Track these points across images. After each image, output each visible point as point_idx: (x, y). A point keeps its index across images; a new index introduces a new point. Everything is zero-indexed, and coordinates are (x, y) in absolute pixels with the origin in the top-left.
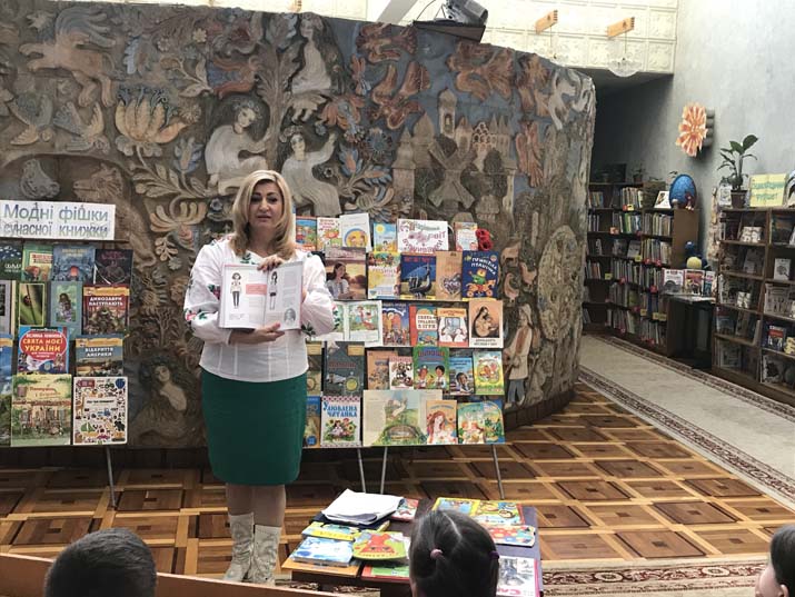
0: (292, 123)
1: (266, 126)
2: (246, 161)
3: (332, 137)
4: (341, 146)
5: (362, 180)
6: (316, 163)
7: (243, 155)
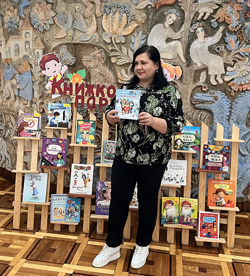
0: (198, 21)
1: (183, 23)
2: (170, 43)
3: (221, 28)
4: (227, 33)
5: (238, 53)
6: (211, 44)
7: (168, 40)
